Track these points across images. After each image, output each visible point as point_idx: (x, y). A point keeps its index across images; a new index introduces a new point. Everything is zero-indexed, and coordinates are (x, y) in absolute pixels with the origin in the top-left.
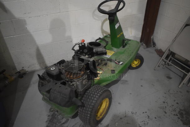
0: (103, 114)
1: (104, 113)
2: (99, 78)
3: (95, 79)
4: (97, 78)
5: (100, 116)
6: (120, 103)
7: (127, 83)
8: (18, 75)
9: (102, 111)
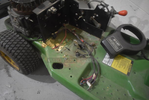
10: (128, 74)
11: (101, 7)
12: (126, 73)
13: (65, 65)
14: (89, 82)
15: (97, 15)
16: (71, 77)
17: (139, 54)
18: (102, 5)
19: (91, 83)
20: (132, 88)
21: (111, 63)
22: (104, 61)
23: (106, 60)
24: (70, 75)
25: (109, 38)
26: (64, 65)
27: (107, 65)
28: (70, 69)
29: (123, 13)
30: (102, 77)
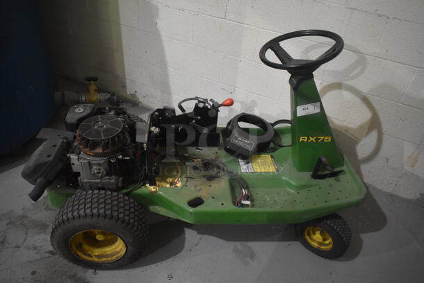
0: (104, 259)
1: (108, 259)
2: (153, 190)
3: (148, 185)
4: (152, 187)
5: (98, 257)
6: (170, 277)
7: (248, 259)
8: (108, 97)
9: (109, 253)
10: (277, 170)
11: (201, 105)
12: (274, 170)
13: (204, 197)
14: (244, 200)
15: (199, 118)
16: (222, 204)
17: (272, 145)
18: (200, 102)
19: (248, 200)
20: (290, 183)
21: (252, 168)
22: (243, 170)
23: (244, 168)
24: (220, 203)
26: (201, 197)
27: (249, 172)
28: (213, 198)
29: (228, 102)
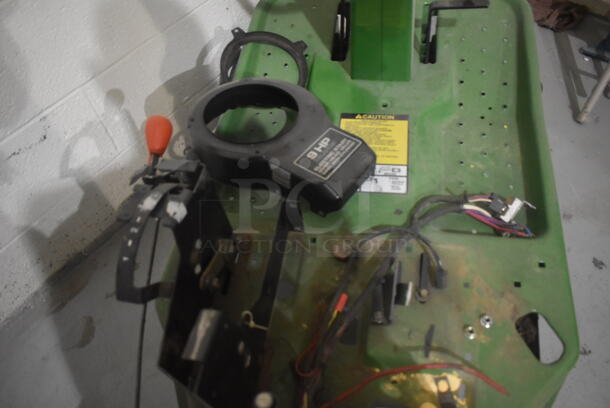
10: (401, 117)
12: (404, 124)
13: (515, 310)
16: (543, 266)
21: (392, 167)
22: (399, 189)
23: (390, 185)
24: (539, 270)
25: (317, 172)
26: (518, 317)
27: (407, 177)
30: (447, 190)
